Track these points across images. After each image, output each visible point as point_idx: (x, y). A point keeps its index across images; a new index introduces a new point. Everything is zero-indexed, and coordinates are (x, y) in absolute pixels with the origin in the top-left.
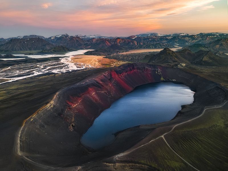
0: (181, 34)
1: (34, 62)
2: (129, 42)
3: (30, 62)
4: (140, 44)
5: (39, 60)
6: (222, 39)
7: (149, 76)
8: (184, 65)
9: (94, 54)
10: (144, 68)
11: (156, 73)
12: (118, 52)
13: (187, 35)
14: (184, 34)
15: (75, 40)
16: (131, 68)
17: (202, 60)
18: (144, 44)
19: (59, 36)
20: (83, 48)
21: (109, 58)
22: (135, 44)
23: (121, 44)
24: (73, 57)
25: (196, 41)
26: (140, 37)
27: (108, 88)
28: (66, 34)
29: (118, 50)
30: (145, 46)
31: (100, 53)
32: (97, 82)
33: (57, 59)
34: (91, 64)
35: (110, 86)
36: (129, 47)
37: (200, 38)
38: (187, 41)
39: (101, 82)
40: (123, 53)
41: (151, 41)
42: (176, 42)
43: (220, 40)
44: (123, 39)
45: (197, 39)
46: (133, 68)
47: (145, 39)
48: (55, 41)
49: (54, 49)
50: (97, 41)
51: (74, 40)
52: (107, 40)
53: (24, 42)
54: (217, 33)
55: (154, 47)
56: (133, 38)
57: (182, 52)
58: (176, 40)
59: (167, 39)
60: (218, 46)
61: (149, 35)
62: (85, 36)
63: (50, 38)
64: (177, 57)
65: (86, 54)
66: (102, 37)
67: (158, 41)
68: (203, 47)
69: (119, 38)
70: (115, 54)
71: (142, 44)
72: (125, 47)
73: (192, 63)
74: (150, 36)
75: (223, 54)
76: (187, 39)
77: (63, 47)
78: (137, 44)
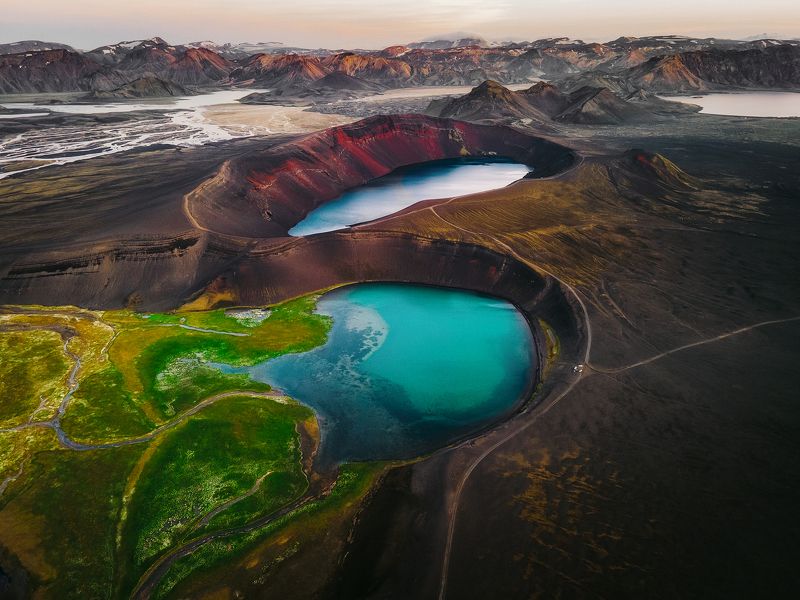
0: (561, 39)
1: (88, 123)
2: (384, 67)
3: (75, 124)
4: (419, 73)
5: (100, 117)
6: (663, 57)
7: (432, 144)
8: (527, 121)
9: (271, 103)
10: (420, 126)
11: (450, 137)
12: (348, 95)
13: (577, 43)
14: (567, 39)
15: (197, 60)
16: (386, 126)
17: (579, 111)
18: (433, 71)
19: (132, 46)
20: (230, 86)
21: (322, 112)
22: (402, 72)
23: (357, 71)
24: (205, 110)
25: (600, 61)
26: (421, 51)
27: (332, 165)
28: (158, 39)
29: (349, 91)
30: (435, 77)
31: (292, 99)
32: (304, 151)
33: (157, 115)
34: (270, 127)
35: (334, 161)
36: (385, 81)
37: (614, 55)
38: (569, 63)
39: (313, 152)
40: (365, 99)
41: (457, 64)
42: (536, 66)
43: (659, 59)
44: (364, 56)
45: (602, 57)
46: (392, 127)
47: (438, 57)
48: (119, 60)
49: (131, 89)
50: (275, 62)
51: (194, 61)
52: (311, 61)
53: (15, 67)
54: (671, 37)
55: (463, 82)
56: (399, 55)
57: (531, 92)
58: (536, 61)
59: (508, 58)
60: (649, 77)
61: (455, 45)
62: (226, 47)
63: (99, 51)
64: (514, 103)
65: (248, 101)
66: (290, 49)
67: (481, 62)
68: (606, 79)
69: (350, 54)
70: (340, 101)
71: (426, 72)
72: (372, 80)
73: (553, 119)
74: (455, 49)
75: (651, 96)
76: (572, 56)
77: (162, 82)
78: (412, 72)
